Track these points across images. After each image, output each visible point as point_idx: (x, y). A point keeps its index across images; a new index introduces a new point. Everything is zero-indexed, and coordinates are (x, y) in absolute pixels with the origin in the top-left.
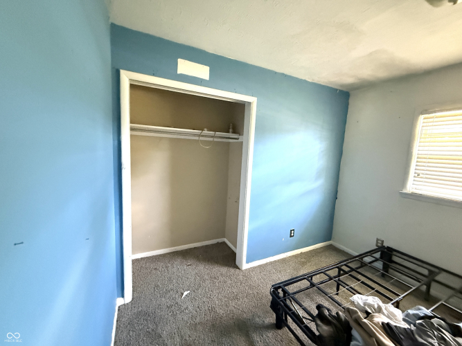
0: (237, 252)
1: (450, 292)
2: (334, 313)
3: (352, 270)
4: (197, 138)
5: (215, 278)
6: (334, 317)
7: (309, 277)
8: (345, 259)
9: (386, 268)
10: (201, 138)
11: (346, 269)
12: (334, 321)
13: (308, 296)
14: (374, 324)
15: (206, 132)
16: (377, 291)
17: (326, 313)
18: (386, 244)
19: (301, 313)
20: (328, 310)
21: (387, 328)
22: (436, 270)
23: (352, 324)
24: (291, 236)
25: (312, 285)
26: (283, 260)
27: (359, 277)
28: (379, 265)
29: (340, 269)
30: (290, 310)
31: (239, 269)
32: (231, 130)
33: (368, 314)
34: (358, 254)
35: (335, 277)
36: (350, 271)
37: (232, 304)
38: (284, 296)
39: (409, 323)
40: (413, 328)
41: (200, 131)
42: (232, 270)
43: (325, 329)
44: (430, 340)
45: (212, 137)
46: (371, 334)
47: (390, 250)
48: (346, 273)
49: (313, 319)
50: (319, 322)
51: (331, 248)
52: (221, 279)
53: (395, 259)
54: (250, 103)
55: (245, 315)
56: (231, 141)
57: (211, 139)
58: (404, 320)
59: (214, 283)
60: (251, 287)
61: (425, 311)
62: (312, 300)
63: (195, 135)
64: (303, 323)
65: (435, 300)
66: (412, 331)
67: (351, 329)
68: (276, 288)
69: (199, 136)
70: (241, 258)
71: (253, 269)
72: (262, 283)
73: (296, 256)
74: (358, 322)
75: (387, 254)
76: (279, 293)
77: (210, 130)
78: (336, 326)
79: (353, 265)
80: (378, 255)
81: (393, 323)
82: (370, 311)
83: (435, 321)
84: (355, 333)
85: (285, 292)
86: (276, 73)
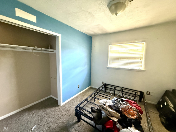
0: (58, 99)
1: (119, 91)
2: (96, 108)
3: (98, 93)
4: (31, 51)
5: (49, 114)
6: (96, 109)
7: (86, 100)
8: (95, 90)
9: (105, 90)
10: (34, 51)
11: (96, 93)
12: (97, 111)
13: (87, 106)
14: (107, 106)
15: (36, 48)
16: (105, 97)
17: (94, 109)
18: (105, 83)
19: (86, 113)
20: (94, 108)
21: (110, 106)
22: (116, 87)
23: (101, 109)
24: (78, 87)
25: (88, 102)
26: (77, 97)
27: (100, 94)
28: (104, 90)
29: (95, 94)
30: (83, 113)
31: (60, 106)
32: (49, 48)
33: (104, 105)
34: (98, 88)
35: (94, 97)
36: (97, 94)
37: (59, 121)
38: (80, 109)
39: (113, 103)
40: (114, 104)
41: (33, 48)
42: (57, 108)
43: (95, 114)
44: (118, 105)
45: (40, 50)
46: (106, 110)
47: (106, 84)
48: (96, 94)
49: (90, 113)
50: (92, 113)
51: (91, 88)
52: (52, 113)
53: (107, 86)
54: (58, 37)
55: (65, 123)
56: (50, 52)
57: (40, 52)
58: (112, 102)
59: (49, 116)
60: (66, 111)
61: (116, 98)
62: (88, 107)
63: (30, 49)
64: (87, 116)
65: (117, 95)
66: (115, 105)
67: (101, 111)
68: (76, 108)
69: (33, 50)
70: (60, 101)
71: (66, 104)
72: (70, 108)
73: (81, 94)
74: (103, 108)
75: (105, 85)
76: (78, 109)
77: (38, 47)
78: (97, 112)
79: (98, 92)
80: (103, 87)
81: (111, 104)
82: (104, 103)
83: (118, 100)
84: (102, 112)
85: (80, 108)
86: (68, 26)
